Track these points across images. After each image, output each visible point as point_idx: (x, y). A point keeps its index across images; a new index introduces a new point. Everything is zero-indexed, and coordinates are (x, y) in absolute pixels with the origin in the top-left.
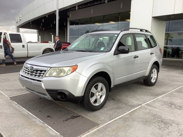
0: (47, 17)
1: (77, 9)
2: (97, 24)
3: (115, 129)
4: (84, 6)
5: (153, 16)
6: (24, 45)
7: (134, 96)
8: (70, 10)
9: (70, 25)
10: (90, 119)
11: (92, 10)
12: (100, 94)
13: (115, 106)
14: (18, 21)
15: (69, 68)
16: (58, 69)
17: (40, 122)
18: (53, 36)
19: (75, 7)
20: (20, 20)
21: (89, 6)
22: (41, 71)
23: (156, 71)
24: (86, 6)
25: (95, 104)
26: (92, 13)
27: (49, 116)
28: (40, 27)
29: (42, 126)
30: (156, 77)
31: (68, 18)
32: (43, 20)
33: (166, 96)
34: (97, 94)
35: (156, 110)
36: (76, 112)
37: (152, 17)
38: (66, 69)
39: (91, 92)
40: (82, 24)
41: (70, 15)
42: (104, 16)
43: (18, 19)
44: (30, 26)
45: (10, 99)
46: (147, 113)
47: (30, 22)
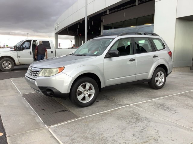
0: (81, 23)
1: (108, 13)
2: (132, 27)
3: (89, 121)
4: (117, 10)
5: (177, 17)
6: (52, 51)
7: (130, 98)
8: (103, 15)
9: (103, 30)
10: (75, 113)
11: (124, 13)
12: (89, 92)
13: (104, 105)
14: (56, 28)
15: (56, 69)
16: (48, 70)
17: (34, 113)
18: (82, 41)
19: (106, 11)
20: (58, 27)
21: (121, 10)
22: (37, 72)
23: (163, 74)
24: (119, 9)
25: (83, 101)
26: (124, 16)
27: (44, 110)
28: (77, 33)
29: (33, 116)
30: (163, 80)
31: (101, 23)
32: (78, 26)
33: (163, 98)
34: (86, 92)
35: (140, 109)
36: (67, 107)
37: (175, 19)
38: (54, 70)
39: (78, 90)
40: (115, 28)
41: (103, 20)
42: (137, 18)
43: (56, 26)
44: (68, 33)
45: (23, 96)
46: (128, 111)
47: (66, 29)
